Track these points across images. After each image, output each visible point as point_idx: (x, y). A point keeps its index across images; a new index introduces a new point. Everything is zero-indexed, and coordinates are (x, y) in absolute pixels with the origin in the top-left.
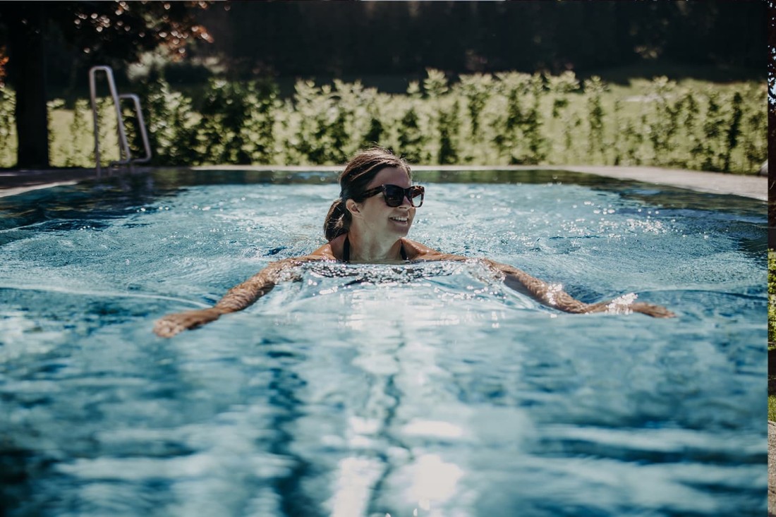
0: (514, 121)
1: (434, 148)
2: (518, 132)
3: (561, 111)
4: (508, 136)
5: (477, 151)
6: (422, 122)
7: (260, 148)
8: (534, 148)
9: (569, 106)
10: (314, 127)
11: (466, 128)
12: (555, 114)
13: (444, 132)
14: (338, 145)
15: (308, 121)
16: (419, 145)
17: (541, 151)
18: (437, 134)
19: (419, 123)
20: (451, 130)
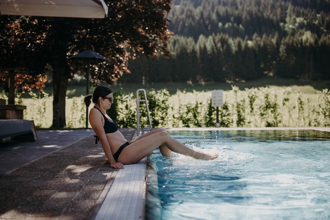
0: (268, 107)
1: (235, 118)
2: (269, 111)
3: (286, 103)
4: (265, 113)
5: (252, 119)
6: (230, 108)
7: (163, 118)
8: (276, 118)
9: (290, 101)
10: (186, 110)
11: (248, 110)
12: (284, 104)
13: (239, 112)
14: (195, 116)
15: (183, 107)
16: (229, 117)
17: (278, 119)
18: (236, 112)
19: (229, 108)
20: (241, 111)
